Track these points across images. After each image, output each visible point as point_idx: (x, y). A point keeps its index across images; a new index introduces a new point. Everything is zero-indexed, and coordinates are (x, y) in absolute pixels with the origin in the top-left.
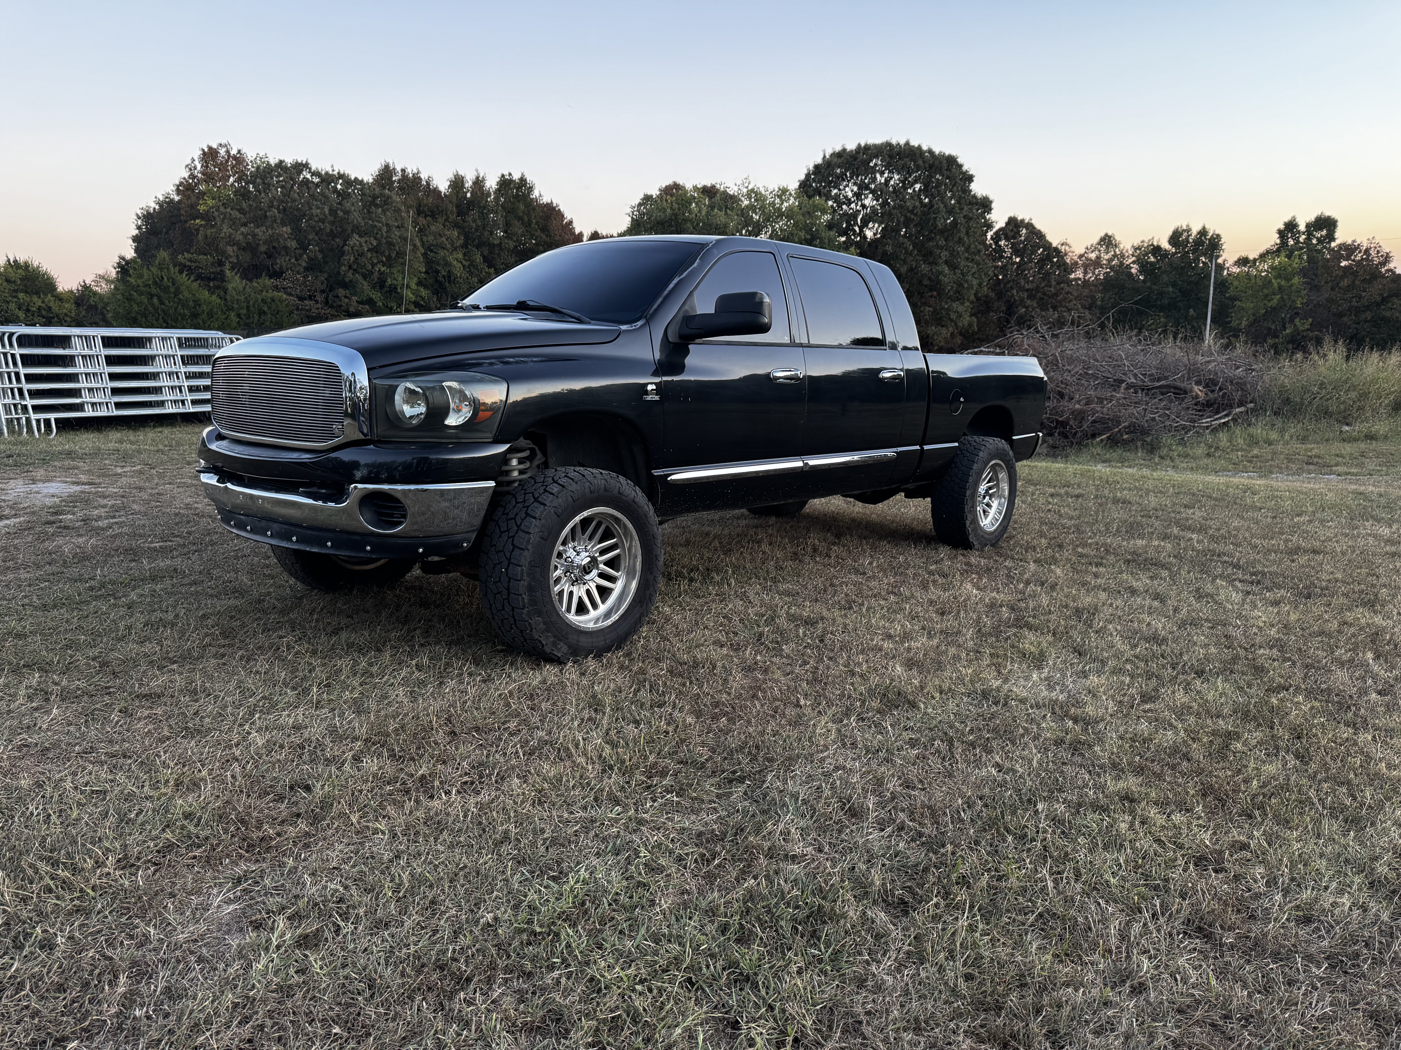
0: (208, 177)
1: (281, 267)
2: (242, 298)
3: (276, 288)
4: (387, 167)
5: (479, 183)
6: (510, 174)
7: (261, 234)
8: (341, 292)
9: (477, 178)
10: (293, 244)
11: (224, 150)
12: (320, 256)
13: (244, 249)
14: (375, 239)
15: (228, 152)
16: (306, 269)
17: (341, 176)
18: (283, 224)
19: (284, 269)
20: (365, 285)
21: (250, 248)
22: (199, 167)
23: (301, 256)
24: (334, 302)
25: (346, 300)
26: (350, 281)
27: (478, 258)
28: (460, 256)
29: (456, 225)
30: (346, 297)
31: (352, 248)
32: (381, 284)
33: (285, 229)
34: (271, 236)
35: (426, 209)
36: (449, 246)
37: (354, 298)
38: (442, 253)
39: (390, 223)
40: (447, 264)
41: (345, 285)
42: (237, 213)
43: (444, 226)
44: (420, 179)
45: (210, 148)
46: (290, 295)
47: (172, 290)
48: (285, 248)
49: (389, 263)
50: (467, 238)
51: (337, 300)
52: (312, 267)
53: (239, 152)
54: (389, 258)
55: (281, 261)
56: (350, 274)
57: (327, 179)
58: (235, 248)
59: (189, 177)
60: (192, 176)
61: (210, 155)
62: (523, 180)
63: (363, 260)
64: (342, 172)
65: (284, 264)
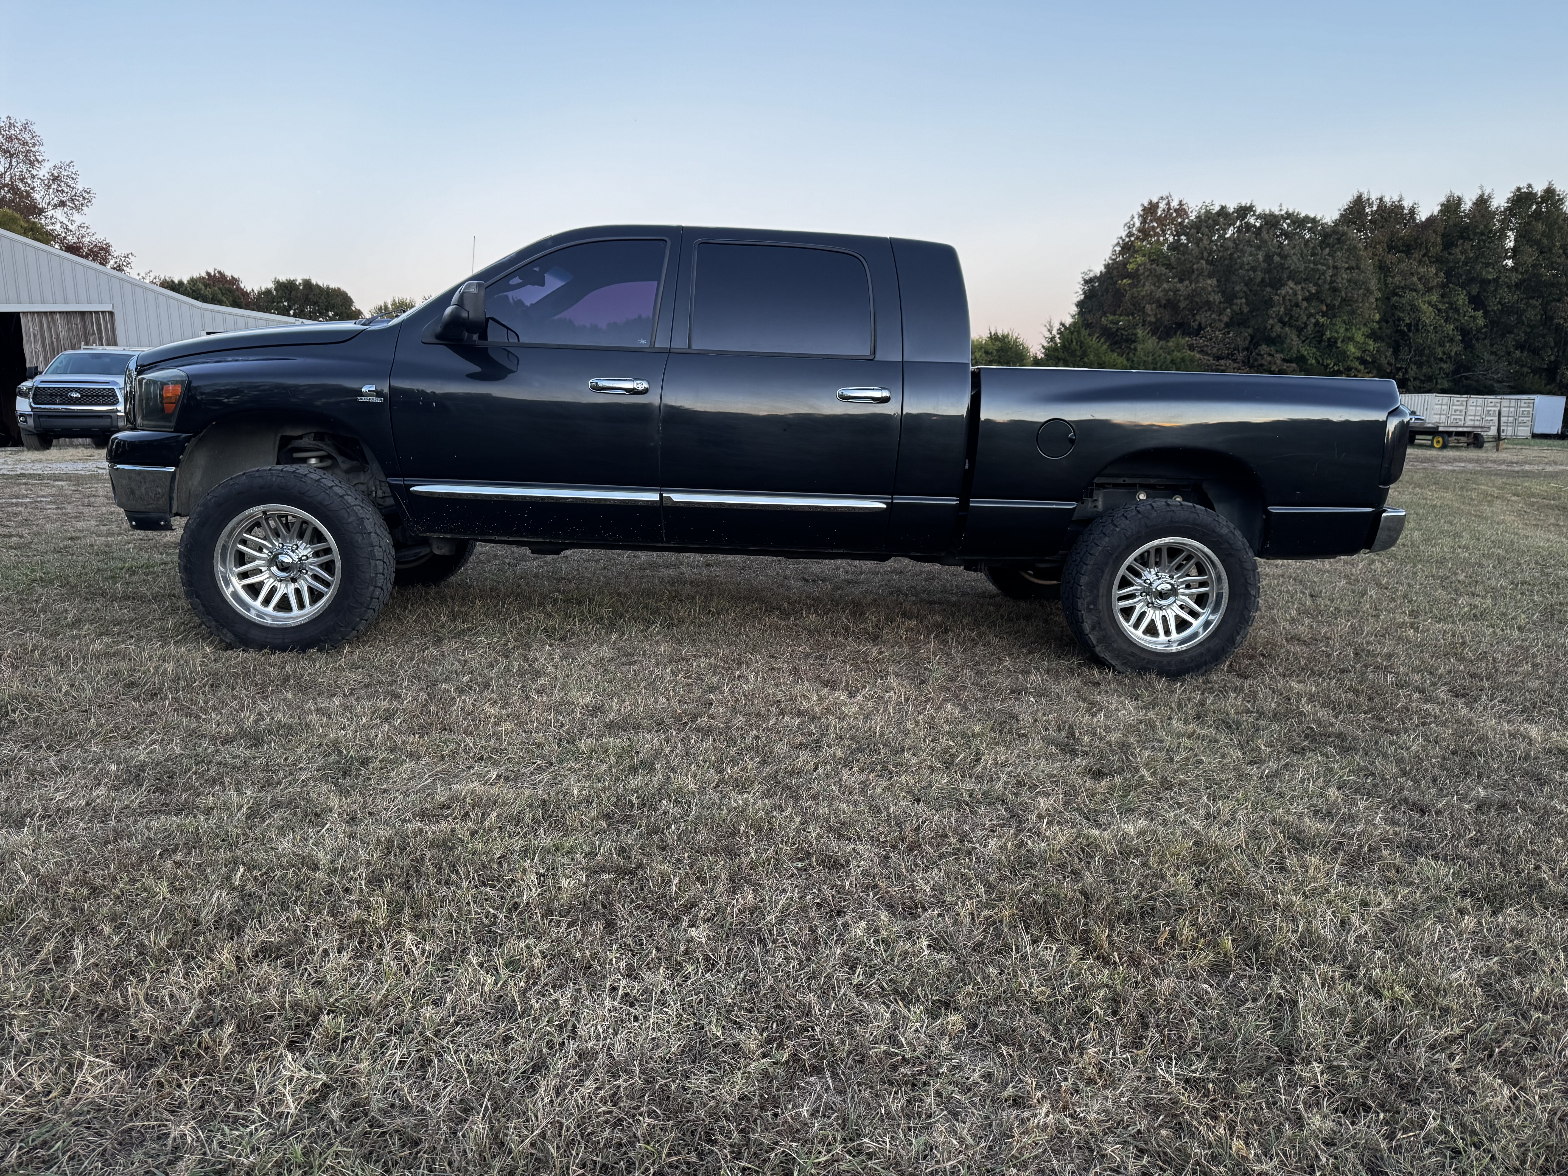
0: (1145, 232)
1: (1200, 324)
2: (1150, 358)
3: (1191, 348)
4: (1360, 197)
5: (1482, 202)
6: (1530, 186)
7: (1182, 289)
8: (1264, 349)
9: (1482, 196)
10: (1217, 298)
11: (1164, 202)
12: (1246, 310)
13: (1165, 307)
14: (1316, 284)
15: (1168, 204)
16: (1227, 325)
17: (1289, 215)
18: (1210, 277)
19: (1203, 325)
20: (1293, 339)
21: (1171, 305)
22: (1138, 224)
23: (1225, 309)
24: (1256, 360)
25: (1269, 358)
26: (1279, 336)
27: (1462, 299)
28: (1434, 298)
29: (1438, 260)
30: (1270, 355)
31: (1284, 297)
32: (1318, 338)
33: (1209, 282)
34: (1193, 290)
35: (1399, 244)
36: (1420, 286)
37: (1279, 356)
38: (1409, 296)
39: (1339, 264)
40: (1415, 309)
41: (1270, 341)
42: (1163, 269)
43: (1420, 262)
44: (1403, 208)
45: (1151, 203)
46: (1207, 354)
47: (1078, 353)
48: (1208, 302)
49: (1331, 312)
50: (1448, 275)
51: (1259, 358)
52: (1237, 322)
53: (1181, 204)
54: (1330, 307)
55: (1202, 318)
56: (1278, 328)
57: (1271, 221)
58: (1154, 306)
59: (1127, 236)
60: (1130, 235)
61: (1150, 210)
62: (1550, 192)
63: (1296, 311)
64: (1291, 211)
65: (1203, 320)
